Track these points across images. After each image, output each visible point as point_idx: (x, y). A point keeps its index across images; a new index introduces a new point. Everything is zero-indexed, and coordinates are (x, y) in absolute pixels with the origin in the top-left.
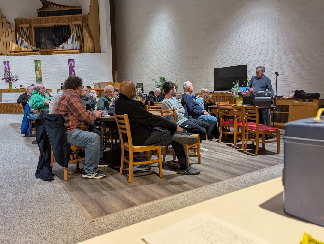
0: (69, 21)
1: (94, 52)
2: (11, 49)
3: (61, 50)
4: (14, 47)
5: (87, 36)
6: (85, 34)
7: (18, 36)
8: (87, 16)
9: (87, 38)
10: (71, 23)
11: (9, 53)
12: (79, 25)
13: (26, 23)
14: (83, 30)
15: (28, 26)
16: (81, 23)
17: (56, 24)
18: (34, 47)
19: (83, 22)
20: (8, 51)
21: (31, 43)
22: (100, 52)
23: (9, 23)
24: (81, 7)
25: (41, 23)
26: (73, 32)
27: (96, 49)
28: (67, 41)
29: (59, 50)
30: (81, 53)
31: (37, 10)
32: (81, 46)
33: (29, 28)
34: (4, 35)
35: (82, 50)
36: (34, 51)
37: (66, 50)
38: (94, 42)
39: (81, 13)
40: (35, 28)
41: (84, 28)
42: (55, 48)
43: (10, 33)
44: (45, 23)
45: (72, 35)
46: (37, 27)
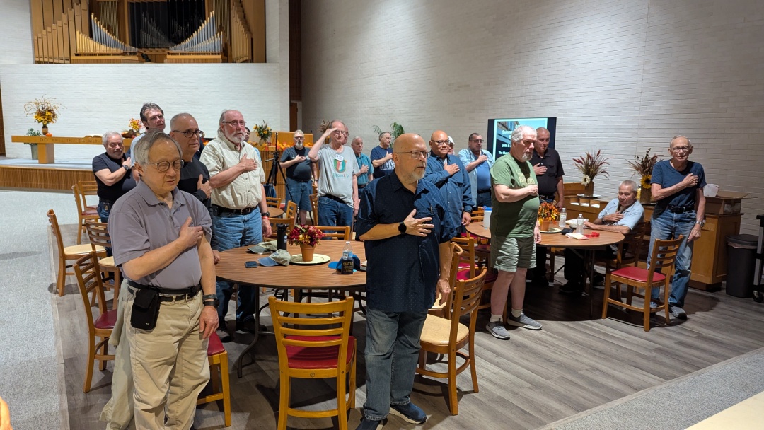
1: (252, 61)
2: (78, 48)
3: (182, 54)
4: (84, 43)
5: (239, 24)
6: (233, 20)
7: (94, 20)
11: (73, 57)
14: (232, 11)
18: (127, 46)
20: (73, 52)
21: (121, 37)
22: (266, 62)
26: (209, 16)
27: (256, 54)
28: (195, 34)
29: (177, 54)
30: (225, 61)
33: (118, 3)
34: (64, 17)
35: (226, 56)
36: (124, 54)
37: (193, 54)
38: (252, 39)
40: (132, 5)
42: (171, 48)
43: (77, 13)
45: (206, 22)
46: (136, 1)
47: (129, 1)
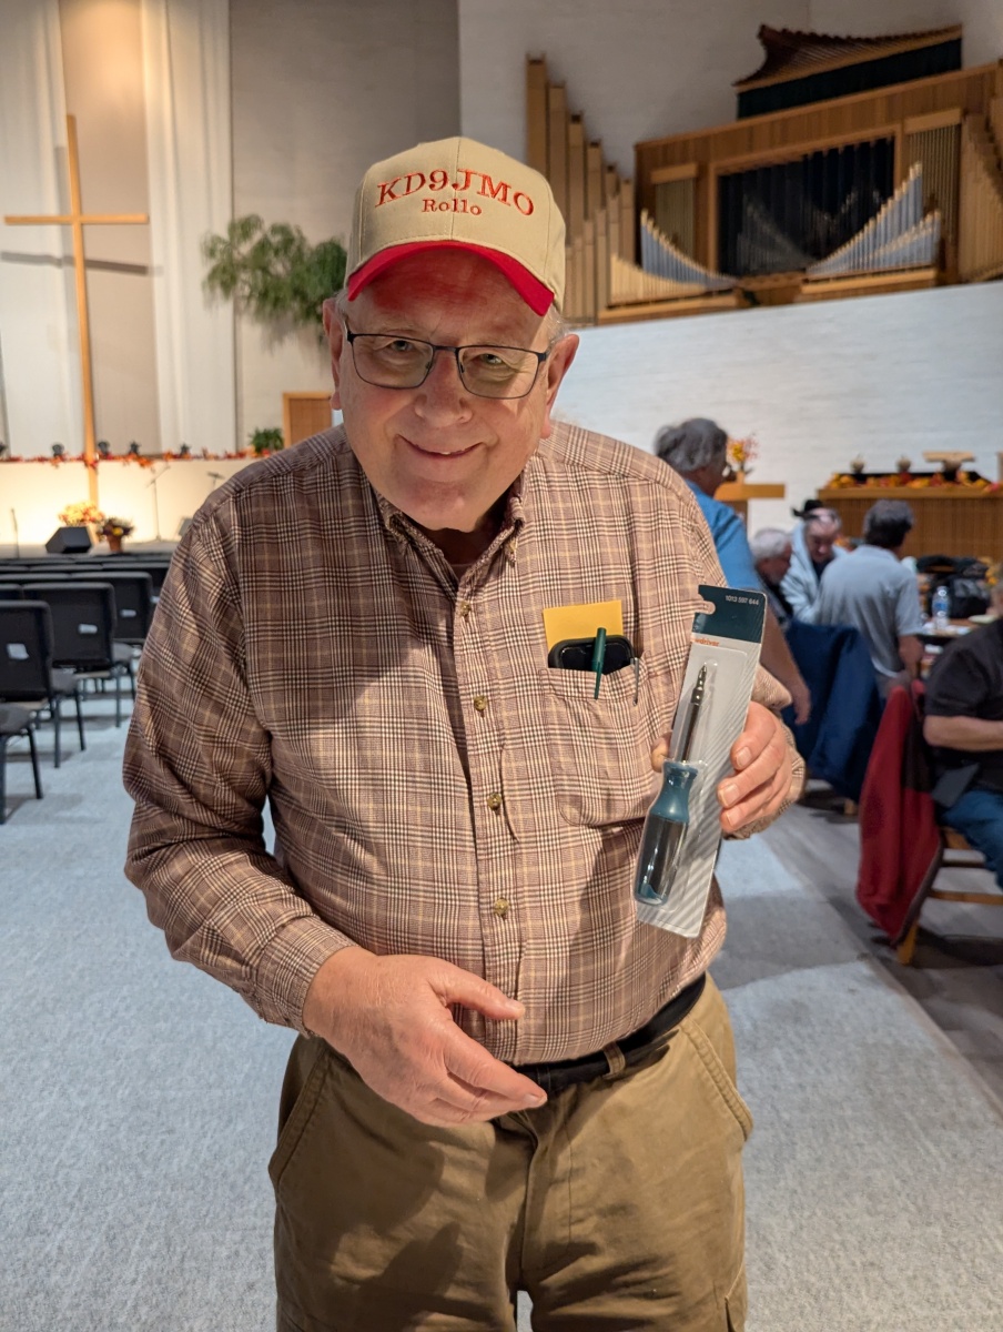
0: (890, 119)
2: (613, 291)
3: (839, 278)
4: (626, 280)
6: (967, 178)
7: (646, 226)
8: (992, 74)
10: (896, 128)
11: (604, 314)
13: (684, 161)
14: (963, 157)
15: (689, 170)
16: (951, 117)
17: (823, 143)
18: (713, 275)
19: (965, 113)
20: (602, 302)
21: (700, 257)
23: (611, 168)
24: (959, 27)
25: (751, 149)
26: (905, 176)
28: (870, 227)
29: (827, 280)
30: (941, 282)
31: (740, 83)
32: (942, 244)
33: (696, 180)
34: (588, 227)
35: (947, 268)
36: (708, 294)
37: (864, 275)
39: (956, 64)
40: (725, 181)
41: (969, 147)
42: (809, 269)
43: (613, 216)
44: (772, 145)
45: (897, 193)
46: (733, 170)
47: (721, 172)
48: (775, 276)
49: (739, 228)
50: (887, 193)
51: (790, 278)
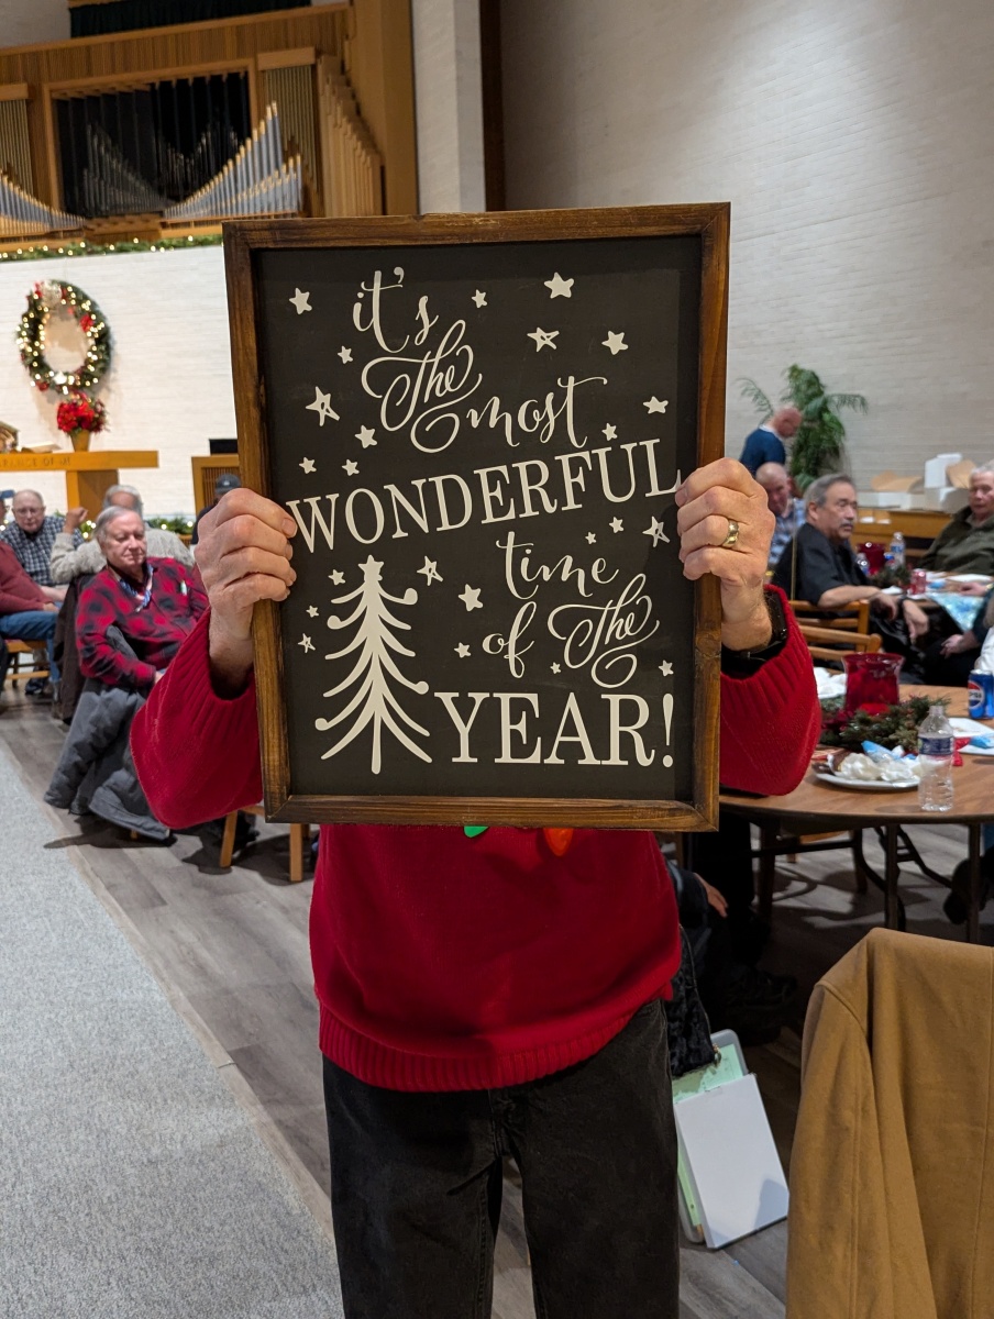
0: (240, 54)
3: (198, 223)
5: (342, 131)
8: (343, 13)
9: (340, 143)
10: (248, 62)
12: (294, 71)
13: (12, 80)
14: (322, 100)
15: (19, 91)
16: (304, 56)
17: (171, 73)
19: (318, 53)
25: (89, 74)
26: (262, 115)
28: (228, 169)
29: (187, 225)
32: (306, 191)
33: (28, 102)
36: (53, 235)
38: (383, 169)
40: (61, 106)
41: (325, 89)
42: (167, 212)
44: (113, 71)
45: (255, 133)
46: (71, 94)
47: (56, 96)
48: (128, 218)
49: (84, 163)
50: (244, 133)
51: (147, 221)
